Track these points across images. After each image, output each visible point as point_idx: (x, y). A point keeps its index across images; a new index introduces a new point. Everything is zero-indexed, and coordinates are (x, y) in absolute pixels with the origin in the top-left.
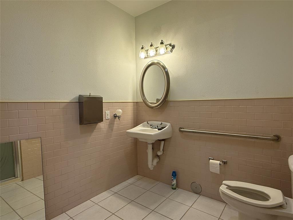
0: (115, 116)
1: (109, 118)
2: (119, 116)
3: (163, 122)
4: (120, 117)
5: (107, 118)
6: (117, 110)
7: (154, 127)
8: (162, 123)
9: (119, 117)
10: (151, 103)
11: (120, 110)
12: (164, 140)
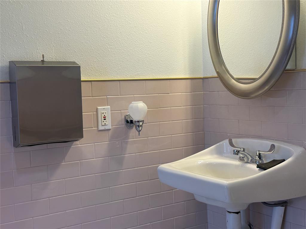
0: (130, 122)
1: (107, 128)
2: (138, 122)
3: (276, 144)
4: (141, 123)
5: (101, 128)
6: (131, 105)
7: (248, 159)
8: (273, 147)
9: (137, 124)
10: (238, 80)
11: (141, 105)
12: (284, 203)
